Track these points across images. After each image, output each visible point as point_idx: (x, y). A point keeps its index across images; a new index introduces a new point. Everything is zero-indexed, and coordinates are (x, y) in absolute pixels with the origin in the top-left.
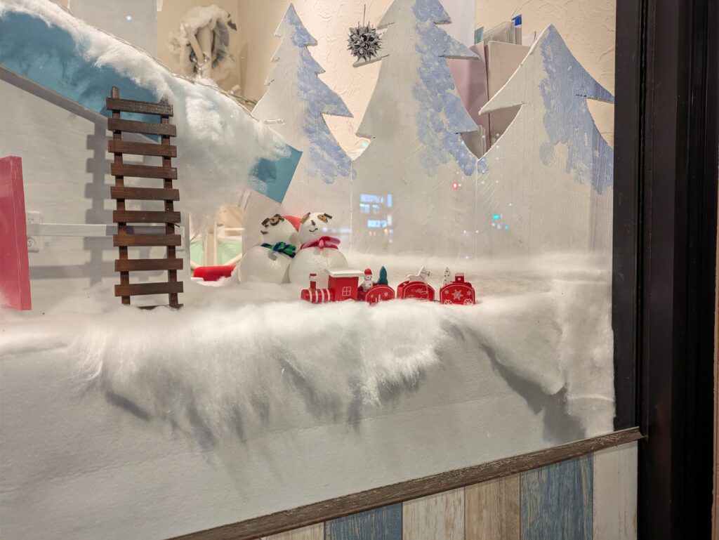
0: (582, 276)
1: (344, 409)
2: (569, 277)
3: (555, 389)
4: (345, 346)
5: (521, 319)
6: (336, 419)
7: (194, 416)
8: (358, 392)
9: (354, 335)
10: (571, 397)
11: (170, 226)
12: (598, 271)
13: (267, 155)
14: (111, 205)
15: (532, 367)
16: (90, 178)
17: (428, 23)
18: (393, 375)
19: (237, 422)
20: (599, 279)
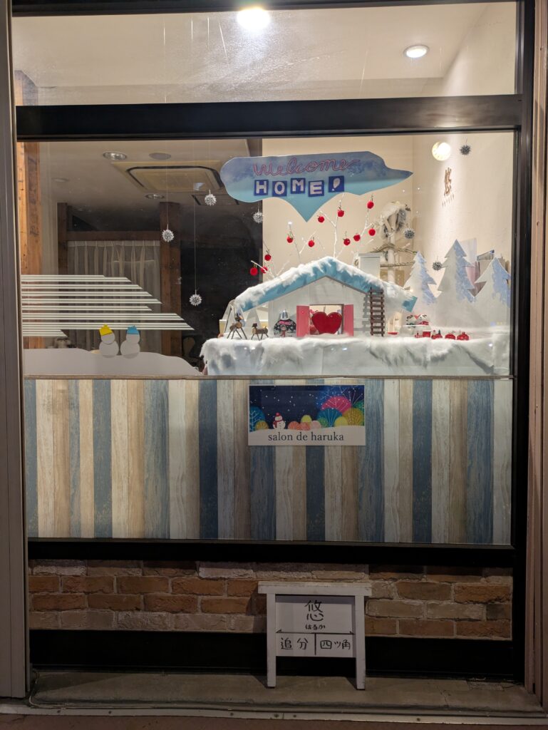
0: (501, 333)
1: (422, 363)
2: (498, 333)
3: (490, 365)
4: (423, 347)
5: (480, 345)
6: (420, 365)
7: (387, 358)
8: (425, 358)
9: (425, 345)
10: (495, 368)
11: (382, 319)
12: (506, 331)
13: (407, 300)
14: (369, 314)
15: (483, 359)
16: (364, 307)
17: (460, 257)
18: (435, 355)
19: (396, 361)
20: (506, 333)
